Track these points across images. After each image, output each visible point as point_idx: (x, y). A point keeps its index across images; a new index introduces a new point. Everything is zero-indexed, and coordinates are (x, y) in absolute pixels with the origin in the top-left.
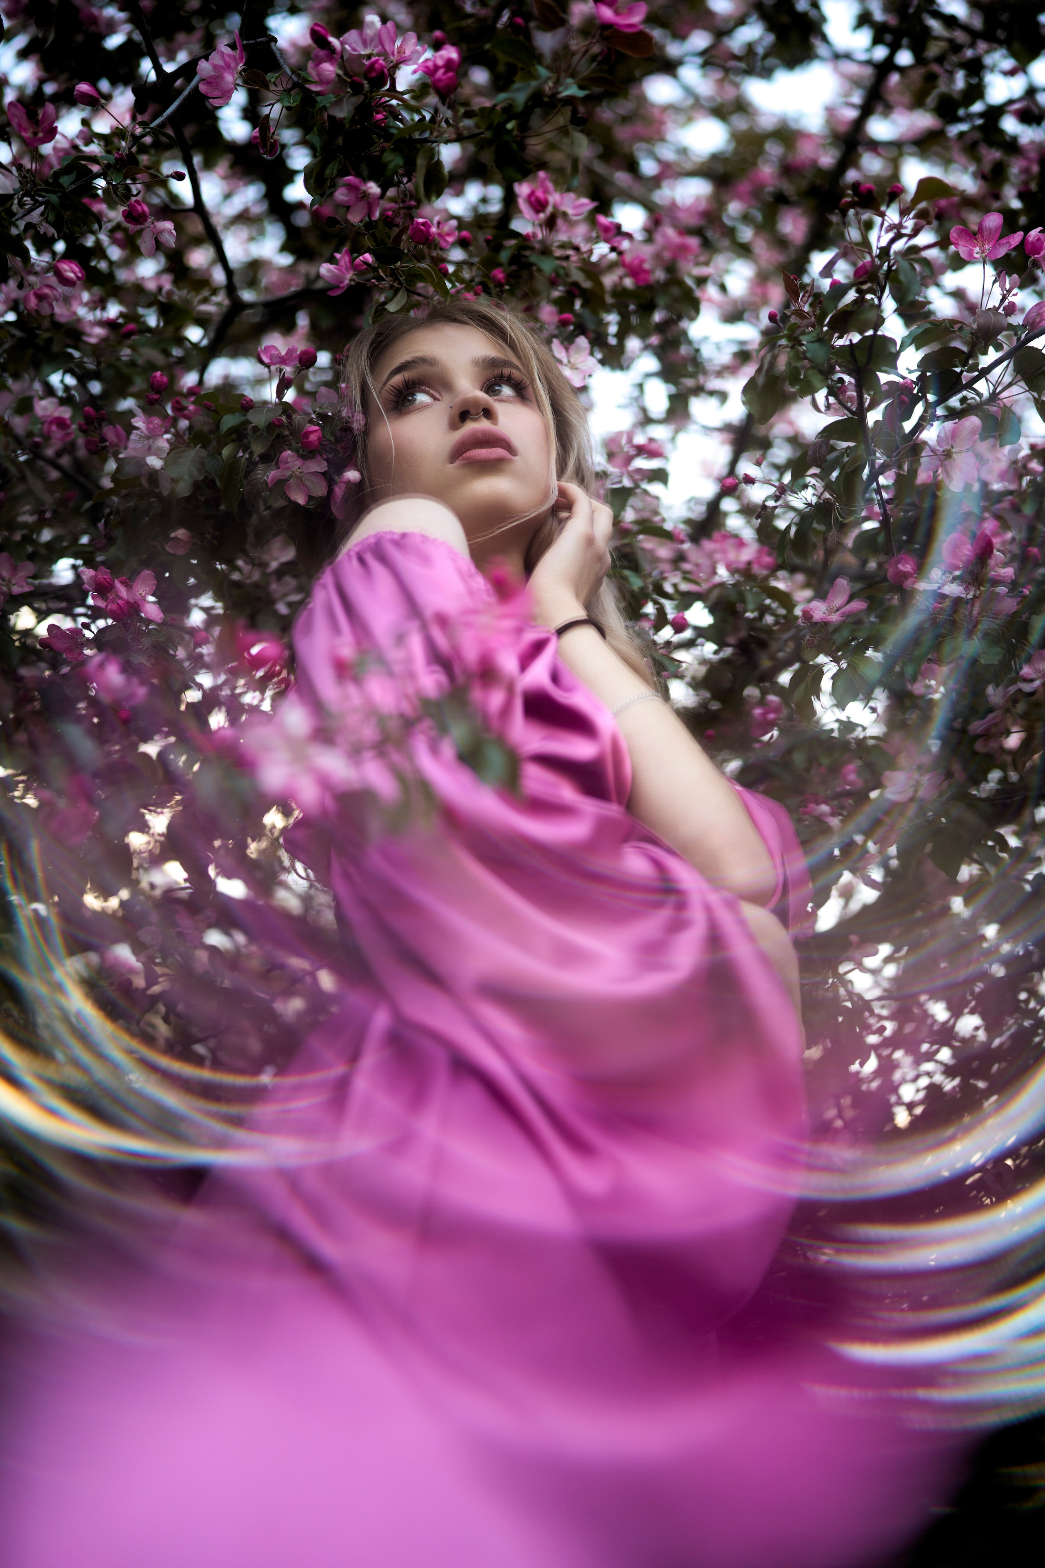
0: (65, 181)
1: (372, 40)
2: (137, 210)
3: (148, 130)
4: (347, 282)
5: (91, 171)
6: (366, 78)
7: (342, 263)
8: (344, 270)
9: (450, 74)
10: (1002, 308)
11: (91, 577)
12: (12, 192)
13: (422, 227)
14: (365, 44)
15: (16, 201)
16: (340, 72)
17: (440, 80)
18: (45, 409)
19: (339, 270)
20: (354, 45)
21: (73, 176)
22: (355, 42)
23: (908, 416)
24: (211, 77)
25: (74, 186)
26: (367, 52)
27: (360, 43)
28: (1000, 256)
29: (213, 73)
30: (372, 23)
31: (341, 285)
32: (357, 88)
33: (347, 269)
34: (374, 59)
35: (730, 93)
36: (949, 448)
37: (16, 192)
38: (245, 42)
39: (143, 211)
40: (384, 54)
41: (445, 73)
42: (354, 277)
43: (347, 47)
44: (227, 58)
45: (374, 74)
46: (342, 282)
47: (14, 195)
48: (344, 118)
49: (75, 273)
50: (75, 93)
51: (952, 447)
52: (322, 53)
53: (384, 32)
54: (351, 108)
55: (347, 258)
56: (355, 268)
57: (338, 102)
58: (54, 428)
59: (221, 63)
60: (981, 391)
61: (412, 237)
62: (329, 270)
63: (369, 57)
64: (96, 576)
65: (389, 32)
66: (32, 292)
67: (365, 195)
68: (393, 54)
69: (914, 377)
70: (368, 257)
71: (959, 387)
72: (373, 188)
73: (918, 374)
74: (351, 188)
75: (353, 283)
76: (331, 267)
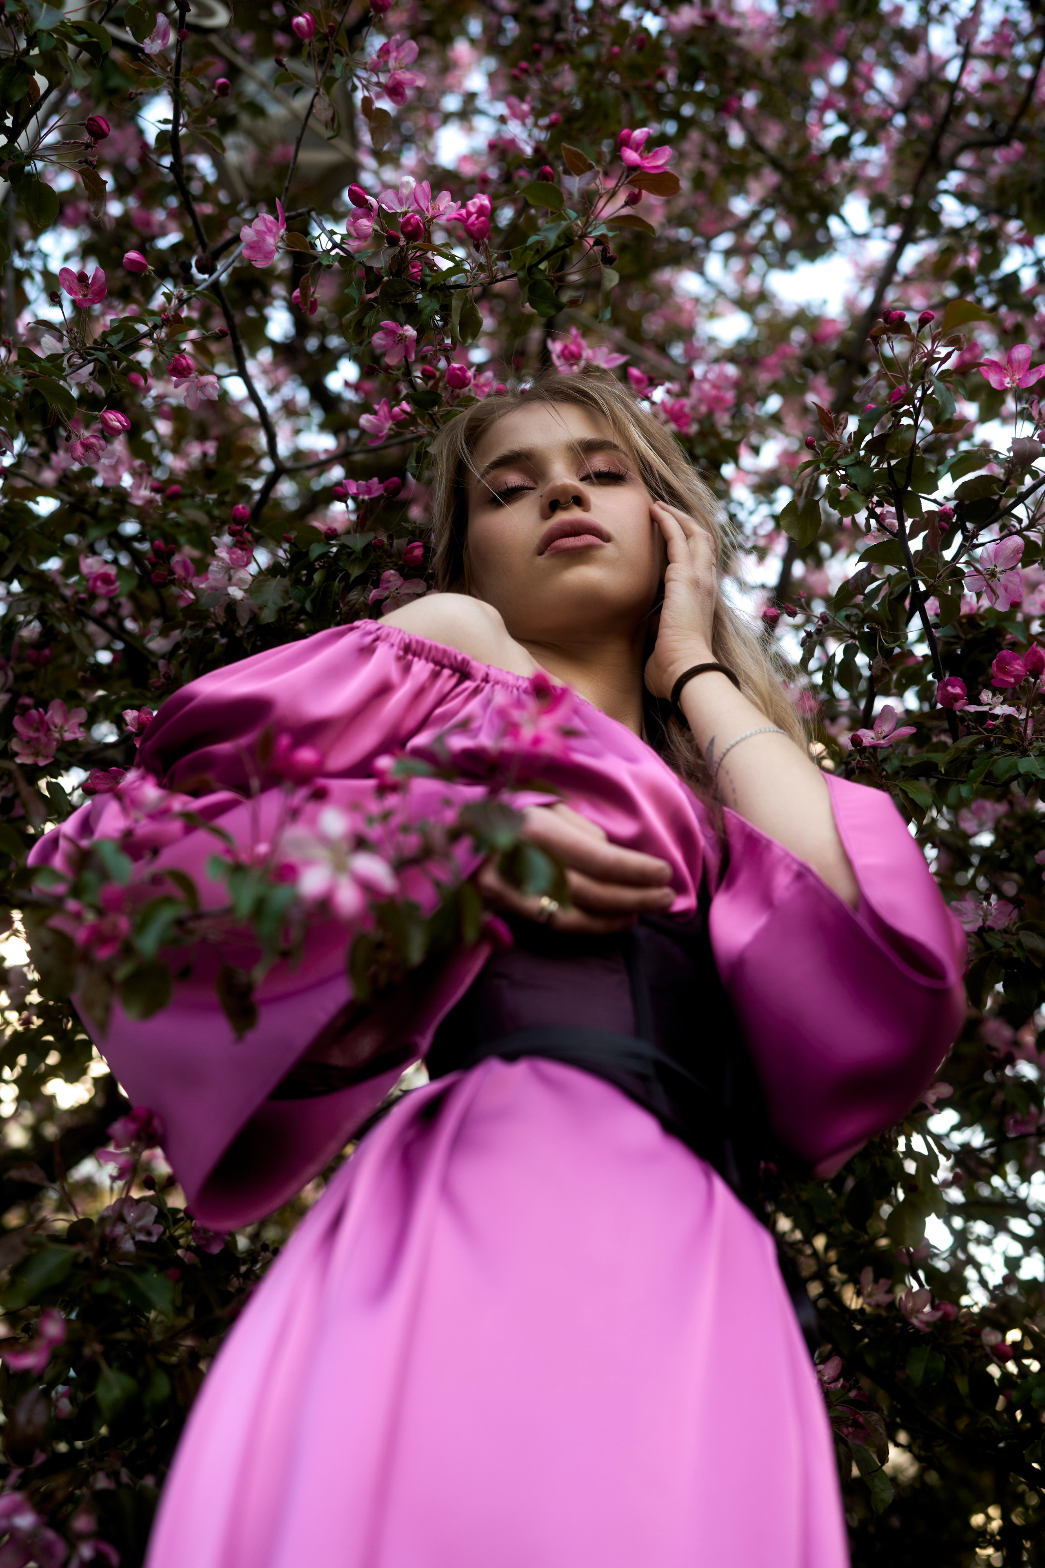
0: (113, 340)
1: (407, 199)
2: (182, 364)
3: (193, 294)
4: (386, 431)
5: (137, 331)
6: (403, 233)
7: (381, 413)
8: (383, 420)
9: (482, 219)
10: (1036, 436)
11: (134, 718)
12: (62, 352)
13: (458, 372)
14: (401, 202)
15: (65, 363)
16: (377, 228)
17: (473, 224)
18: (91, 567)
19: (379, 420)
20: (390, 204)
21: (120, 336)
22: (392, 202)
23: (948, 546)
24: (254, 242)
25: (121, 345)
26: (404, 209)
27: (396, 201)
28: (1031, 384)
29: (255, 239)
30: (408, 183)
31: (380, 435)
32: (393, 241)
33: (386, 419)
34: (409, 215)
35: (753, 284)
36: (992, 567)
37: (66, 352)
38: (287, 214)
39: (188, 364)
40: (420, 211)
41: (477, 218)
42: (393, 427)
43: (384, 206)
44: (269, 224)
45: (410, 228)
46: (381, 431)
47: (63, 355)
48: (381, 268)
49: (120, 423)
50: (124, 260)
51: (996, 566)
52: (360, 211)
53: (419, 190)
54: (388, 259)
55: (386, 409)
56: (393, 417)
57: (375, 255)
58: (99, 583)
59: (264, 229)
60: (1020, 516)
61: (449, 382)
62: (368, 421)
63: (405, 213)
64: (139, 716)
65: (424, 190)
66: (79, 442)
67: (403, 338)
68: (427, 210)
69: (951, 504)
70: (405, 406)
71: (997, 513)
72: (410, 331)
73: (955, 502)
74: (390, 333)
75: (392, 433)
76: (371, 417)
